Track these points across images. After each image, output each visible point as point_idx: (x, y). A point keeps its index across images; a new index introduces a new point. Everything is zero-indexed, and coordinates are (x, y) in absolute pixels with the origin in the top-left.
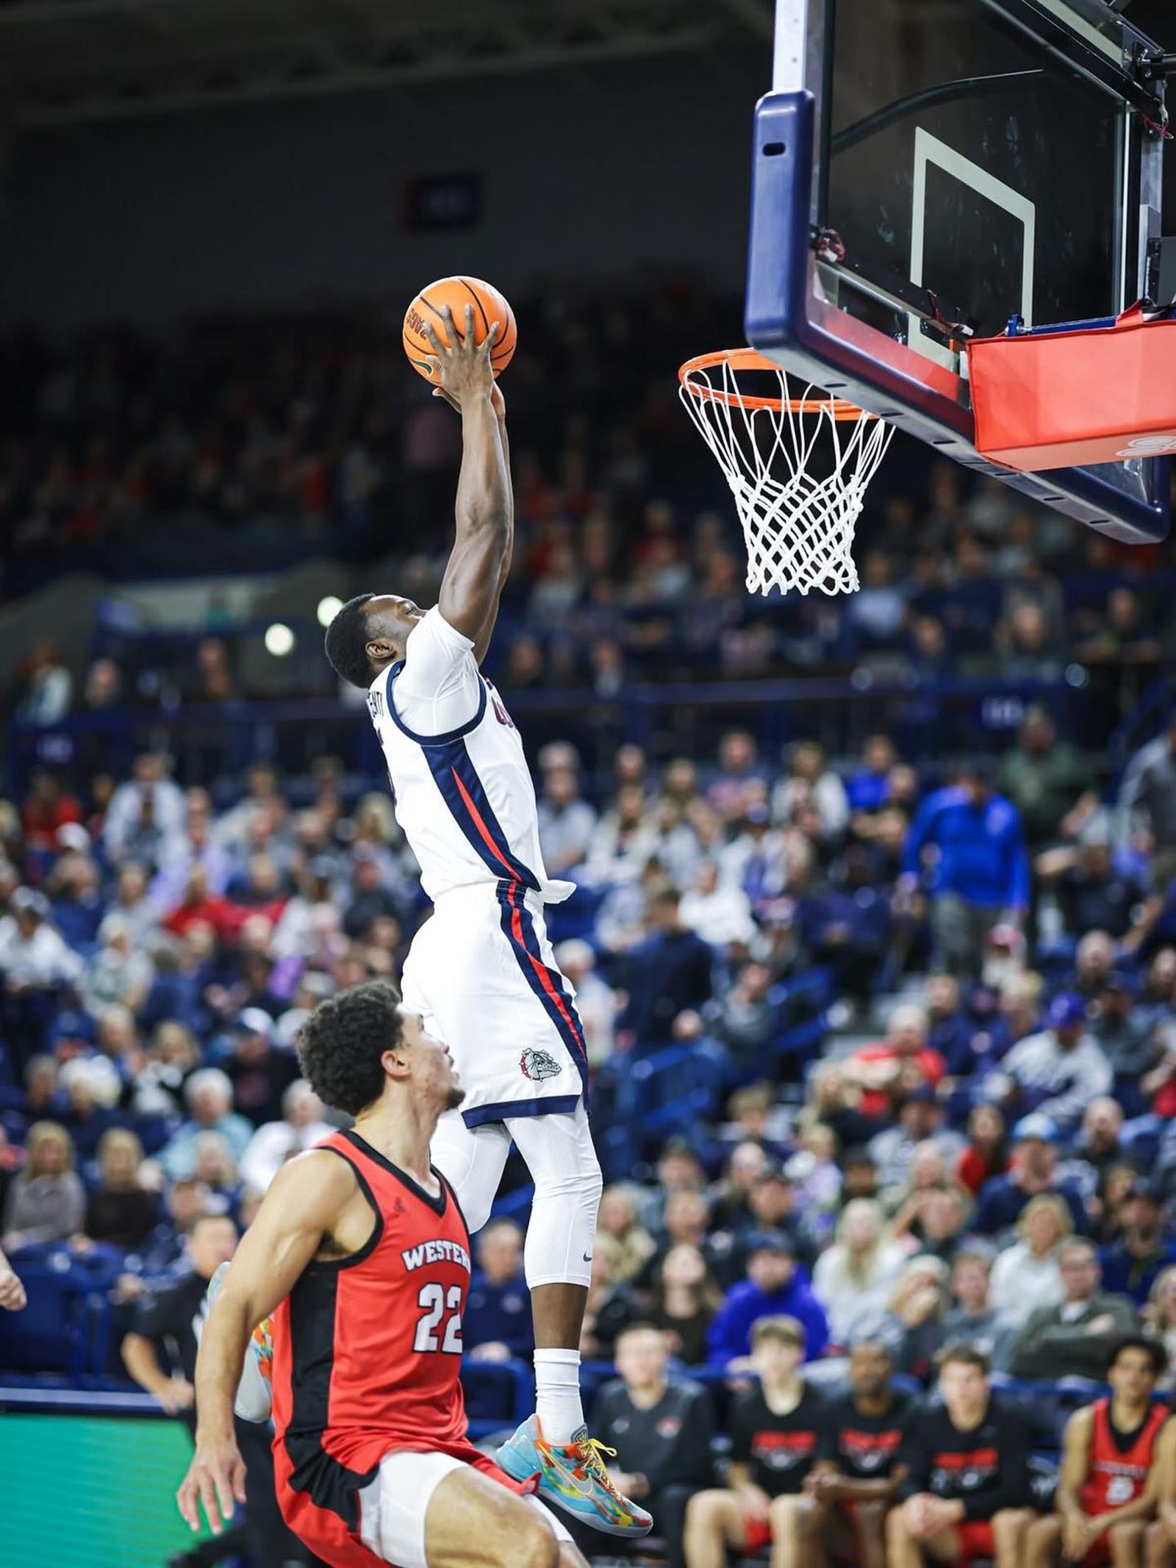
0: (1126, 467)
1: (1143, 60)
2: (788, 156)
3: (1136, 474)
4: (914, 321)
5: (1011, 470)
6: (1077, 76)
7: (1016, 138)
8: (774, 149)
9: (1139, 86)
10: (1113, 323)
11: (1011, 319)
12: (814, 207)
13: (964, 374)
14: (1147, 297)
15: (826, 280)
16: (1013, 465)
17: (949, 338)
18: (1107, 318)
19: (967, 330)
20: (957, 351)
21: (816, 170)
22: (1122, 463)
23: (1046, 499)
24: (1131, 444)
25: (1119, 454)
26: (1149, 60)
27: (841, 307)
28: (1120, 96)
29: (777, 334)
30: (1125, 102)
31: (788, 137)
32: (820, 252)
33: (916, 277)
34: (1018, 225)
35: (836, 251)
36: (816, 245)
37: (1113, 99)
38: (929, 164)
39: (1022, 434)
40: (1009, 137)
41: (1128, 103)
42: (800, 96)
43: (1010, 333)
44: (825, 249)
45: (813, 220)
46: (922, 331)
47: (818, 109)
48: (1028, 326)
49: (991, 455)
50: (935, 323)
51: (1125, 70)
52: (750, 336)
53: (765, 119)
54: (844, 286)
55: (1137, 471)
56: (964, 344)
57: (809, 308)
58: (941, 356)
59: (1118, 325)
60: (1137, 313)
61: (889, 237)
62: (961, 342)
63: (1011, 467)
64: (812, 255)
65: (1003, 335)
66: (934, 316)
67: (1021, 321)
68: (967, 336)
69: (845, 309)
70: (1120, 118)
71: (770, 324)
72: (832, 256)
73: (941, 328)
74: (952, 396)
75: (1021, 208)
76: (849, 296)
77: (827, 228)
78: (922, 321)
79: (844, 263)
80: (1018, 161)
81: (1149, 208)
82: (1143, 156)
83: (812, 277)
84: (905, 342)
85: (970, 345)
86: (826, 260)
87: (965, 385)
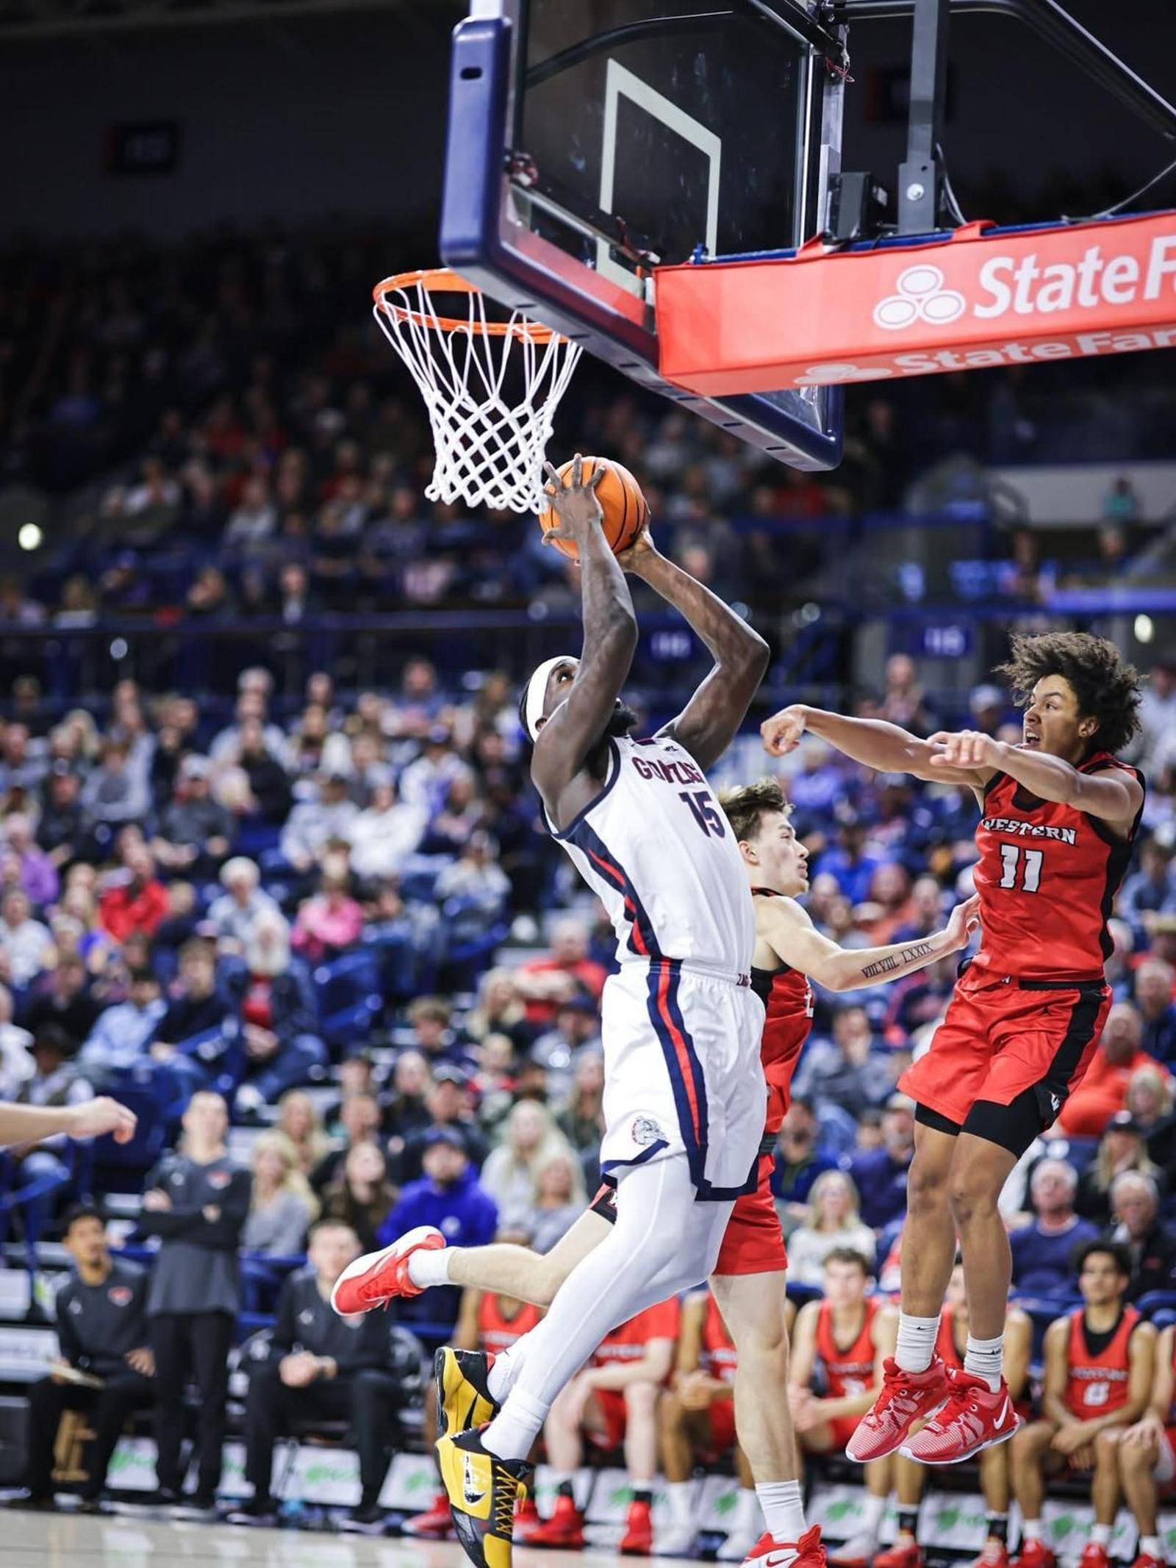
0: (802, 396)
1: (827, 5)
2: (484, 82)
3: (812, 403)
4: (603, 247)
5: (693, 395)
6: (764, 18)
7: (704, 75)
8: (471, 74)
9: (821, 29)
10: (793, 254)
11: (696, 247)
12: (509, 131)
13: (650, 300)
14: (828, 230)
15: (520, 204)
16: (696, 390)
17: (636, 264)
18: (788, 250)
19: (654, 258)
20: (643, 278)
21: (512, 95)
22: (798, 391)
23: (726, 425)
24: (809, 371)
25: (797, 381)
26: (832, 6)
27: (533, 230)
28: (802, 37)
29: (470, 253)
30: (809, 45)
31: (485, 62)
32: (515, 176)
33: (606, 204)
34: (704, 159)
35: (530, 175)
36: (511, 169)
37: (799, 42)
38: (623, 99)
39: (704, 360)
40: (697, 73)
41: (812, 46)
42: (497, 24)
43: (695, 262)
44: (518, 172)
45: (508, 143)
46: (612, 257)
47: (515, 36)
48: (712, 257)
49: (673, 379)
50: (623, 249)
51: (810, 14)
52: (444, 255)
53: (464, 44)
54: (538, 212)
55: (812, 400)
56: (650, 271)
57: (502, 231)
58: (628, 282)
59: (800, 256)
60: (816, 246)
61: (581, 165)
62: (648, 269)
63: (693, 392)
64: (506, 178)
65: (688, 264)
66: (622, 242)
67: (705, 250)
68: (654, 264)
69: (537, 232)
70: (803, 60)
71: (465, 244)
72: (526, 180)
73: (629, 255)
74: (639, 321)
75: (708, 142)
76: (542, 221)
77: (522, 151)
78: (612, 247)
79: (534, 187)
80: (705, 97)
81: (830, 148)
82: (825, 98)
83: (505, 199)
84: (594, 267)
85: (657, 272)
86: (518, 183)
87: (650, 312)
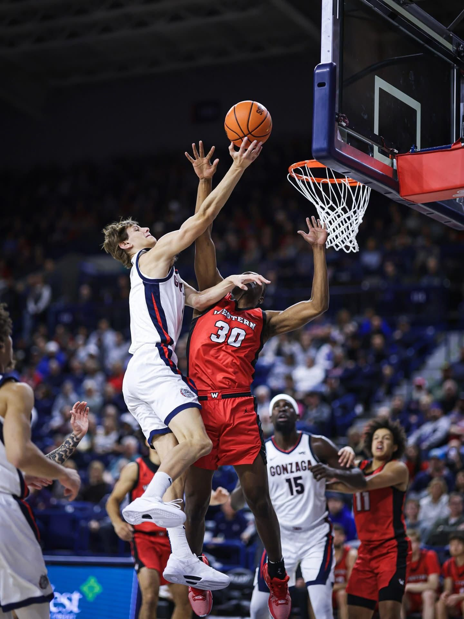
0: (457, 201)
1: (461, 49)
2: (327, 87)
3: (461, 204)
4: (376, 148)
5: (414, 203)
6: (436, 55)
7: (413, 79)
8: (321, 85)
9: (459, 58)
10: (450, 147)
11: (412, 146)
12: (337, 106)
13: (395, 167)
14: (463, 137)
15: (342, 134)
16: (414, 201)
17: (389, 154)
18: (448, 145)
19: (396, 151)
20: (392, 159)
21: (337, 92)
22: (456, 199)
23: (427, 214)
24: (458, 192)
25: (454, 196)
27: (348, 143)
28: (452, 62)
29: (324, 154)
30: (454, 65)
31: (327, 81)
32: (340, 123)
33: (376, 132)
34: (415, 111)
35: (345, 122)
36: (338, 120)
37: (450, 64)
38: (381, 90)
39: (417, 189)
40: (410, 79)
41: (455, 65)
42: (330, 65)
43: (412, 152)
44: (341, 122)
45: (337, 111)
46: (379, 152)
47: (338, 70)
48: (419, 149)
49: (406, 198)
50: (384, 149)
51: (454, 53)
52: (314, 154)
53: (318, 73)
54: (349, 135)
55: (461, 203)
56: (395, 156)
57: (336, 144)
58: (386, 161)
59: (453, 147)
60: (459, 143)
61: (366, 117)
62: (393, 156)
63: (413, 202)
64: (336, 124)
65: (409, 153)
66: (383, 146)
67: (416, 147)
68: (396, 153)
70: (452, 70)
71: (321, 150)
72: (344, 124)
73: (386, 150)
74: (390, 175)
75: (415, 105)
76: (351, 139)
77: (342, 114)
78: (379, 148)
79: (347, 127)
80: (414, 87)
82: (461, 85)
83: (337, 132)
84: (373, 156)
85: (397, 157)
86: (342, 126)
87: (395, 172)
